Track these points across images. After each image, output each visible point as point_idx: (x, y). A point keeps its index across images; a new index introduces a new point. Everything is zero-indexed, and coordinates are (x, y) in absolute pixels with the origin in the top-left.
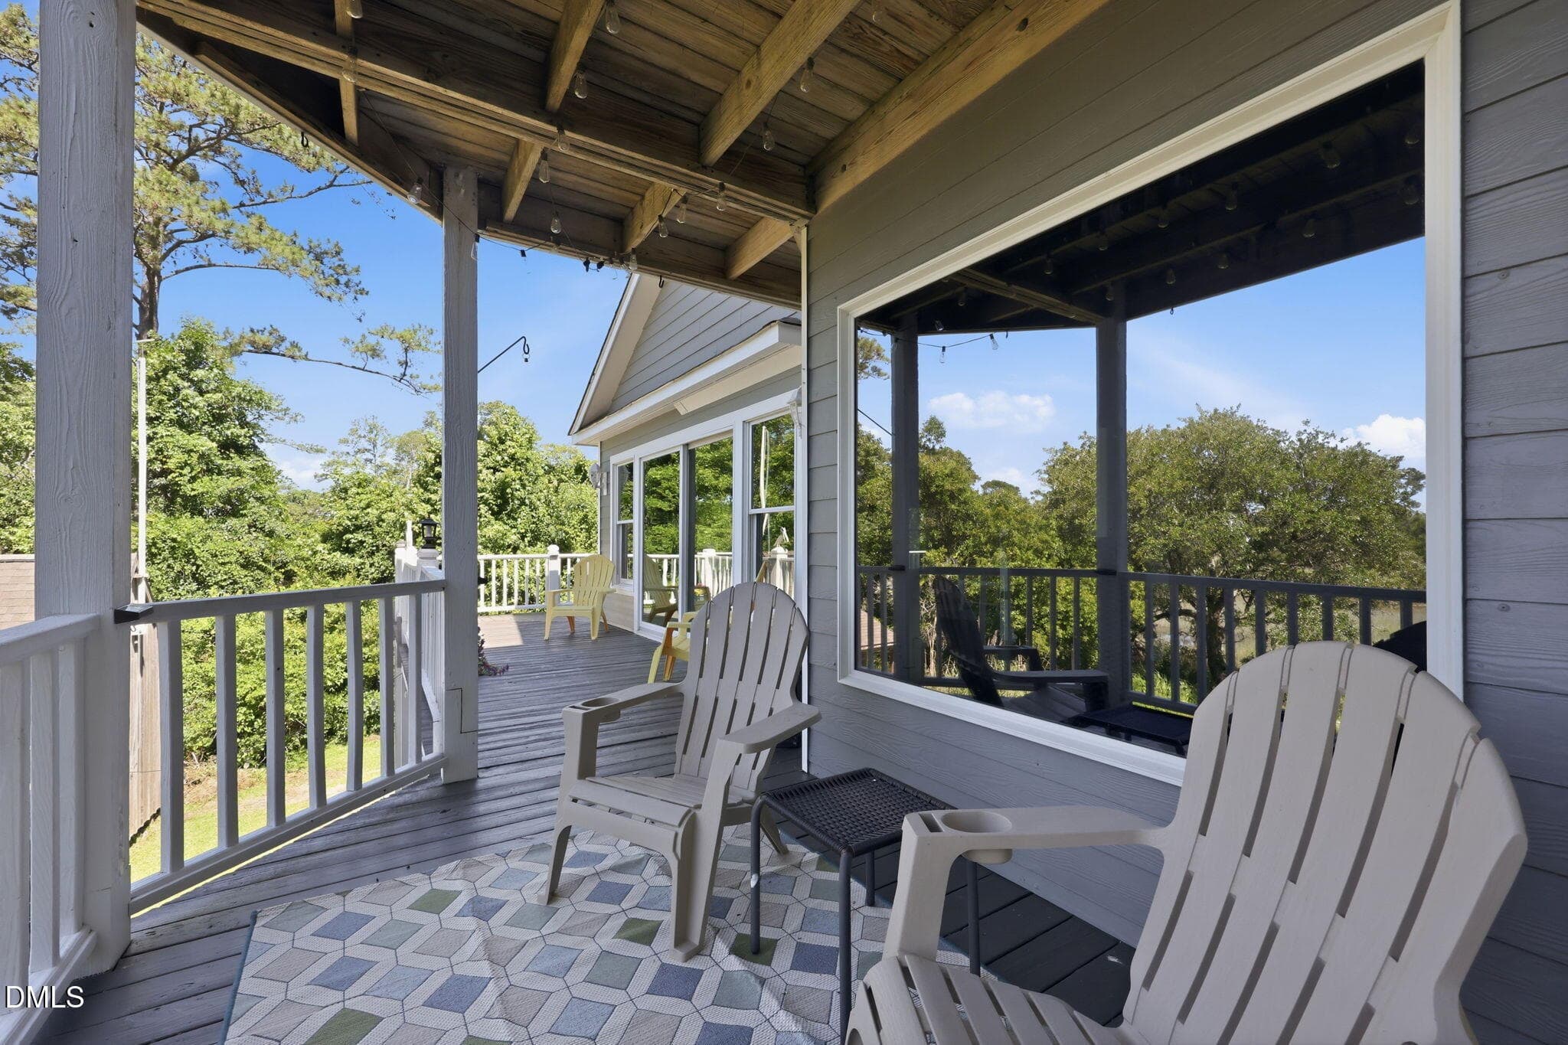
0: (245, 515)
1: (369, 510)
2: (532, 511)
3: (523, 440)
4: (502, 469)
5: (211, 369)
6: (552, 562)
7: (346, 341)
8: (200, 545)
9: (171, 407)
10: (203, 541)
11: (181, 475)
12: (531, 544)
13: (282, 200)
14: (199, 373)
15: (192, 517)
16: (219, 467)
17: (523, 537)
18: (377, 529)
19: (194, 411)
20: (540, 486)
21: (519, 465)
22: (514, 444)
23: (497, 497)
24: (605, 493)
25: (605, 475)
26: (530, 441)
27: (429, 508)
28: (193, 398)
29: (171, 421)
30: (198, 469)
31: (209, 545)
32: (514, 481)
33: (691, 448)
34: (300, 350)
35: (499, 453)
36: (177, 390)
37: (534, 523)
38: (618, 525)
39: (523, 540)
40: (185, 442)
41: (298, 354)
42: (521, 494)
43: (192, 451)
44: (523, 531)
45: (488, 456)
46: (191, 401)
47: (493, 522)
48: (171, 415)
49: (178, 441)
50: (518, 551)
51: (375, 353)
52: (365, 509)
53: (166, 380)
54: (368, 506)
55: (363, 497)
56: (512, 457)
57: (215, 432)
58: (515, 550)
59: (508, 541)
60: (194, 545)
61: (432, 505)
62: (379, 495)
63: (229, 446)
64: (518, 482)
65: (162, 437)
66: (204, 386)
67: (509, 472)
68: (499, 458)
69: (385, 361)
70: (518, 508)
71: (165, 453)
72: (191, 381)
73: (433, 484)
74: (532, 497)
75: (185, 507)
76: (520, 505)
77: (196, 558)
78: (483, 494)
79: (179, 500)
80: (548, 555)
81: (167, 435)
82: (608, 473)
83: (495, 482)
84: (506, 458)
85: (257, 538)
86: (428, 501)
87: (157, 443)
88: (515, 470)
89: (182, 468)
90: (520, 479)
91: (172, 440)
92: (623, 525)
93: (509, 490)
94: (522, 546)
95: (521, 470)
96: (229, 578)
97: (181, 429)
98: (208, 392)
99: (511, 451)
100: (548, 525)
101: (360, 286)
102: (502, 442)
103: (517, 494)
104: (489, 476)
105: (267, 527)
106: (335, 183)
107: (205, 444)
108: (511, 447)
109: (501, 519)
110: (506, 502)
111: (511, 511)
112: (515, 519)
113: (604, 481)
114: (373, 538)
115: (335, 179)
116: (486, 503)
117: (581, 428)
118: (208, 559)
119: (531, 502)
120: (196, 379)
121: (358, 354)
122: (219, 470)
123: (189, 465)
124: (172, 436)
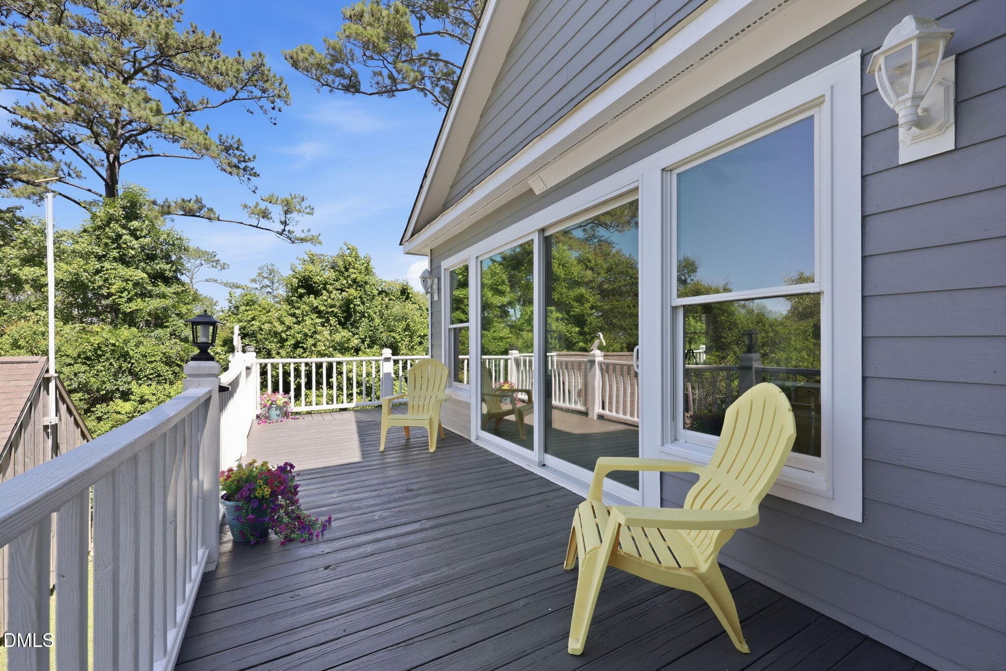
0: (167, 327)
1: (254, 322)
2: (370, 321)
3: (363, 268)
4: (347, 290)
5: (144, 221)
6: (386, 364)
7: (245, 206)
8: (134, 348)
9: (114, 248)
10: (137, 346)
11: (120, 297)
12: (370, 346)
13: (200, 110)
14: (135, 224)
15: (130, 328)
16: (150, 292)
17: (363, 341)
18: (259, 336)
19: (131, 251)
20: (375, 302)
21: (360, 286)
22: (355, 271)
23: (344, 312)
24: (436, 298)
25: (436, 281)
26: (367, 269)
27: (294, 320)
28: (131, 242)
29: (114, 258)
30: (133, 293)
31: (142, 349)
32: (356, 298)
33: (548, 233)
34: (214, 214)
35: (345, 278)
36: (120, 236)
37: (371, 331)
38: (450, 330)
39: (364, 344)
40: (124, 273)
41: (213, 216)
42: (361, 308)
43: (128, 280)
44: (363, 337)
45: (337, 281)
46: (129, 244)
47: (341, 330)
48: (115, 253)
49: (119, 273)
50: (360, 353)
51: (265, 215)
52: (251, 321)
53: (110, 228)
54: (253, 319)
55: (250, 312)
56: (354, 281)
57: (148, 267)
58: (357, 351)
59: (351, 345)
60: (130, 348)
61: (297, 318)
62: (260, 311)
63: (158, 277)
64: (359, 300)
65: (107, 270)
66: (138, 233)
67: (352, 291)
68: (345, 282)
69: (271, 221)
70: (360, 319)
71: (110, 281)
72: (129, 229)
73: (297, 302)
74: (370, 311)
75: (124, 321)
76: (361, 318)
77: (131, 358)
78: (334, 309)
79: (120, 316)
80: (382, 358)
81: (111, 269)
82: (439, 279)
83: (342, 300)
84: (350, 282)
85: (176, 343)
86: (293, 315)
87: (104, 274)
88: (356, 290)
89: (122, 292)
90: (360, 297)
91: (114, 272)
92: (455, 329)
93: (352, 306)
94: (363, 348)
95: (361, 290)
96: (155, 372)
97: (122, 265)
98: (141, 237)
99: (353, 276)
100: (381, 333)
101: (254, 171)
102: (347, 270)
103: (358, 308)
104: (337, 295)
105: (183, 334)
106: (237, 97)
107: (139, 275)
108: (353, 274)
109: (347, 328)
110: (350, 316)
111: (354, 321)
112: (358, 328)
113: (435, 287)
114: (256, 343)
115: (236, 94)
116: (335, 316)
117: (412, 235)
118: (139, 359)
119: (369, 315)
120: (132, 228)
121: (253, 215)
122: (150, 294)
123: (127, 290)
124: (115, 269)
